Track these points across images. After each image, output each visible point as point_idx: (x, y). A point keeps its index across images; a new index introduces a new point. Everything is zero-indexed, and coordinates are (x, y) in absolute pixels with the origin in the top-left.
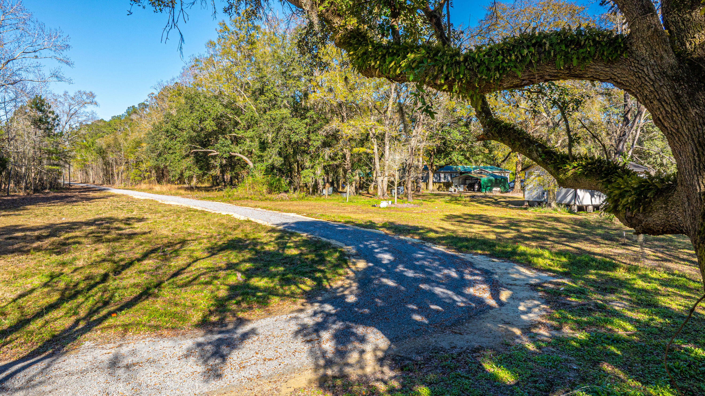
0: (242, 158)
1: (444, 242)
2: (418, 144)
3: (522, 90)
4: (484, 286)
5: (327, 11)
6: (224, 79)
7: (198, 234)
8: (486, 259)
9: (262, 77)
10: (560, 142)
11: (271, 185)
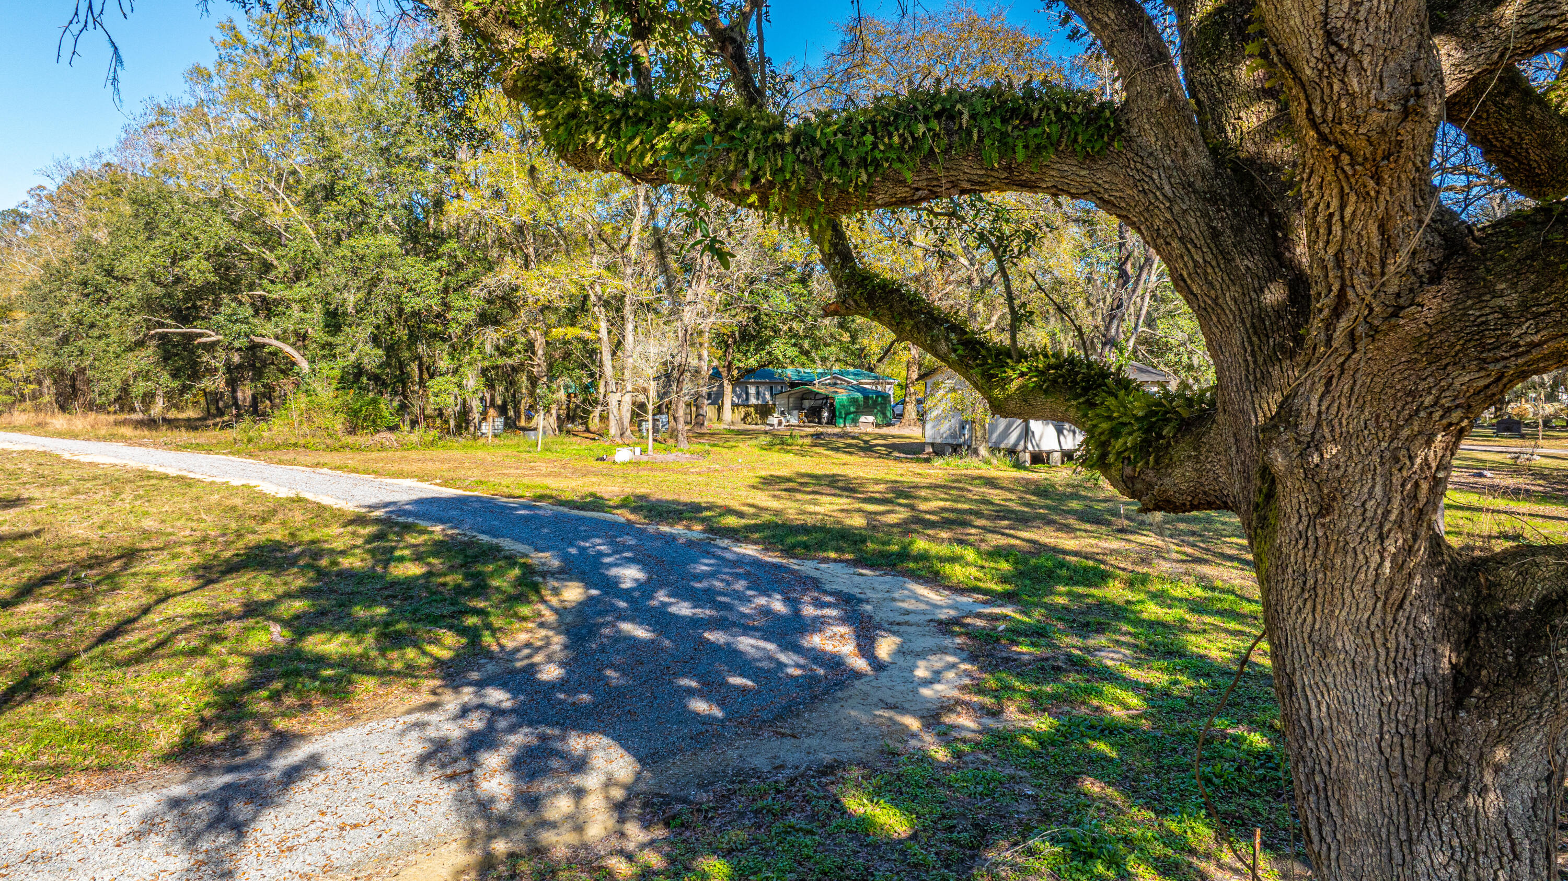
0: (281, 350)
1: (757, 535)
2: (699, 321)
3: (918, 210)
4: (843, 629)
5: (485, 13)
6: (233, 160)
7: (170, 534)
8: (846, 571)
9: (330, 159)
10: (995, 318)
11: (355, 413)
